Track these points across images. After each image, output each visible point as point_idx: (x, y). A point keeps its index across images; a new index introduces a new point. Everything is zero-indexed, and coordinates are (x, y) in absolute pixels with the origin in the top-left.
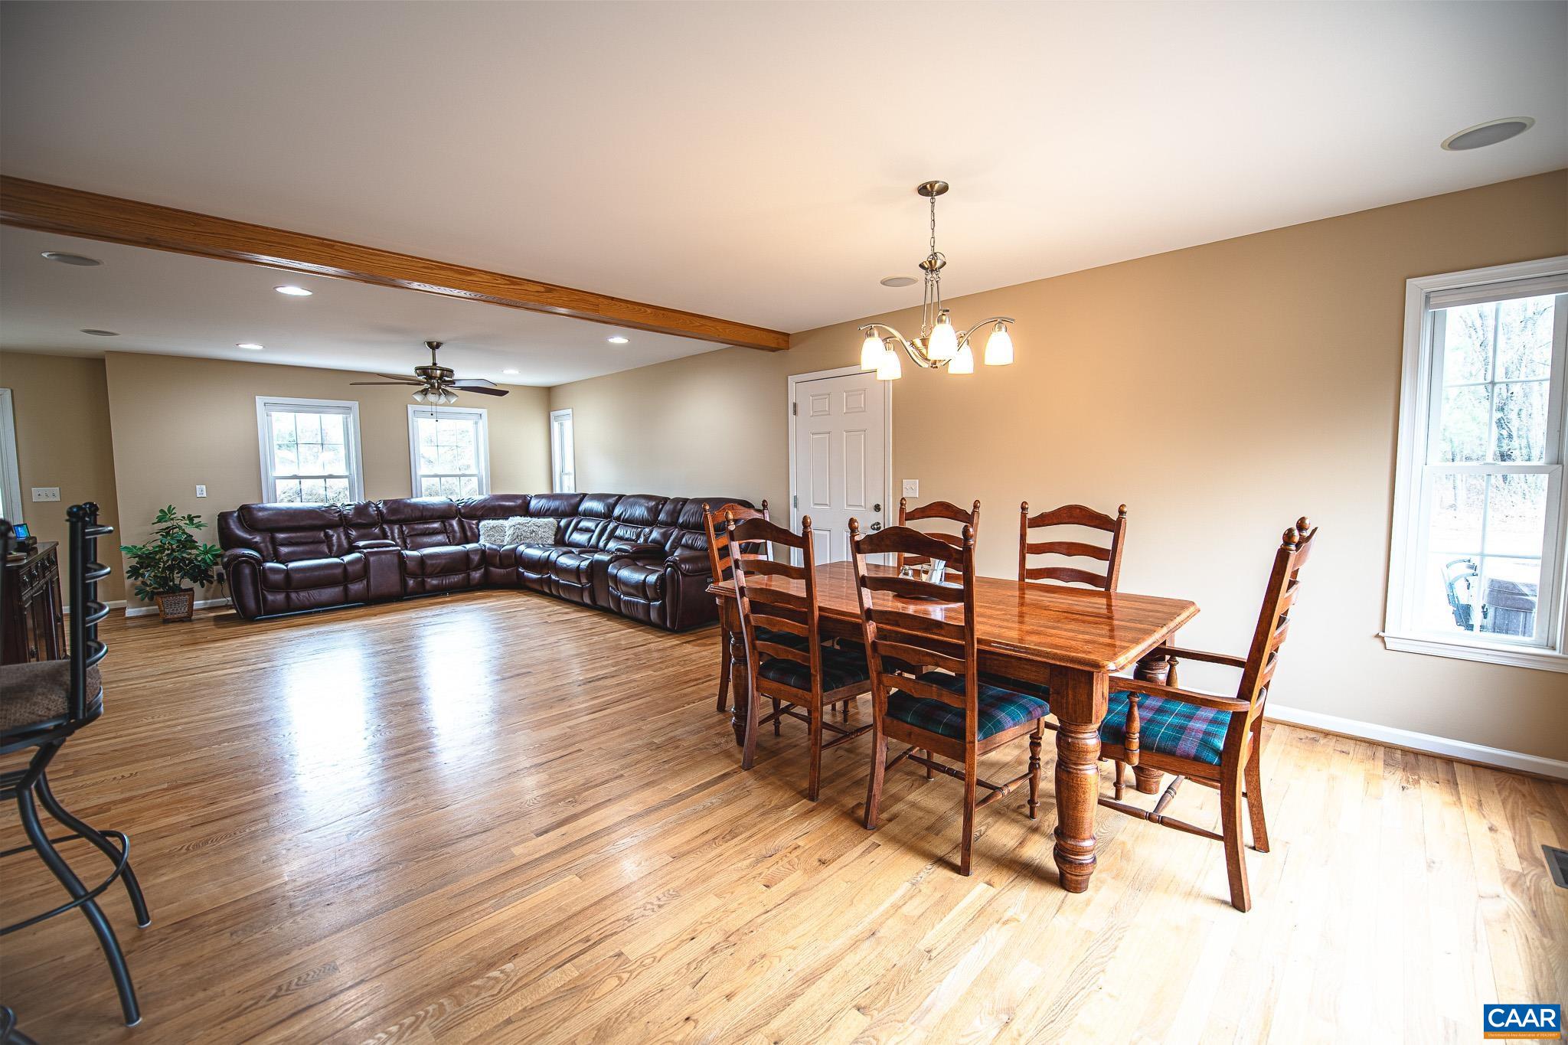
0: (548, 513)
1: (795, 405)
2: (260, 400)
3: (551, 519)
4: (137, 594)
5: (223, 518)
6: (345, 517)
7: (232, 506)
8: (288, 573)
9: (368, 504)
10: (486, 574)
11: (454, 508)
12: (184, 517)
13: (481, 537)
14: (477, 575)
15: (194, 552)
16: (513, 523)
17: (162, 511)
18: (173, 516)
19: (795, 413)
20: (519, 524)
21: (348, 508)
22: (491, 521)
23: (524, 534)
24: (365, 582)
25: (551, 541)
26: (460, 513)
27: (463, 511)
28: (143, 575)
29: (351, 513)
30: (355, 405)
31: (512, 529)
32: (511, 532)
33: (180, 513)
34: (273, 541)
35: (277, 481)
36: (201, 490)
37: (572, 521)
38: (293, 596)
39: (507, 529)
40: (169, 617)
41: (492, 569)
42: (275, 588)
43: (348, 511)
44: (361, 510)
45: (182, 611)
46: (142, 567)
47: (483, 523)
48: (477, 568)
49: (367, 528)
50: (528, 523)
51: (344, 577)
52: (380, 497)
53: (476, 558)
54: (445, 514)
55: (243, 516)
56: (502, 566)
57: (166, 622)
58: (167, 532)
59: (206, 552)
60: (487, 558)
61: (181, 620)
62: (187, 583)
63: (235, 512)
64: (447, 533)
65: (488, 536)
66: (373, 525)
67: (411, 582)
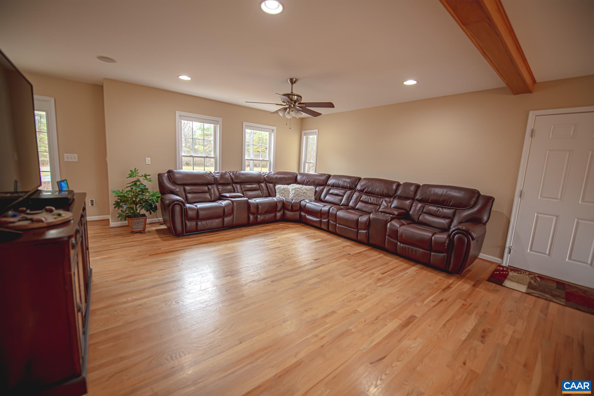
0: (308, 183)
1: (533, 131)
2: (178, 113)
3: (312, 187)
4: (118, 217)
5: (160, 176)
6: (216, 179)
7: (164, 170)
8: (198, 210)
9: (226, 173)
10: (284, 214)
11: (263, 177)
12: (142, 175)
13: (277, 194)
14: (279, 214)
15: (148, 194)
16: (294, 187)
17: (131, 171)
18: (137, 174)
19: (532, 135)
20: (297, 188)
21: (217, 174)
22: (281, 185)
23: (300, 194)
24: (232, 216)
25: (313, 199)
26: (265, 180)
27: (266, 179)
28: (122, 207)
29: (218, 178)
30: (220, 120)
31: (294, 191)
32: (293, 192)
33: (141, 173)
34: (185, 190)
35: (183, 157)
36: (148, 160)
37: (323, 189)
38: (199, 223)
39: (290, 190)
40: (134, 230)
41: (286, 212)
42: (191, 219)
43: (217, 176)
44: (222, 175)
45: (140, 228)
46: (121, 202)
47: (278, 186)
48: (279, 211)
49: (226, 186)
50: (301, 188)
51: (223, 213)
52: (230, 169)
53: (280, 206)
54: (258, 180)
55: (170, 175)
56: (292, 210)
57: (133, 232)
58: (135, 183)
59: (153, 196)
60: (284, 206)
61: (140, 232)
62: (143, 212)
63: (165, 173)
64: (260, 190)
65: (281, 193)
66: (228, 184)
67: (251, 217)
